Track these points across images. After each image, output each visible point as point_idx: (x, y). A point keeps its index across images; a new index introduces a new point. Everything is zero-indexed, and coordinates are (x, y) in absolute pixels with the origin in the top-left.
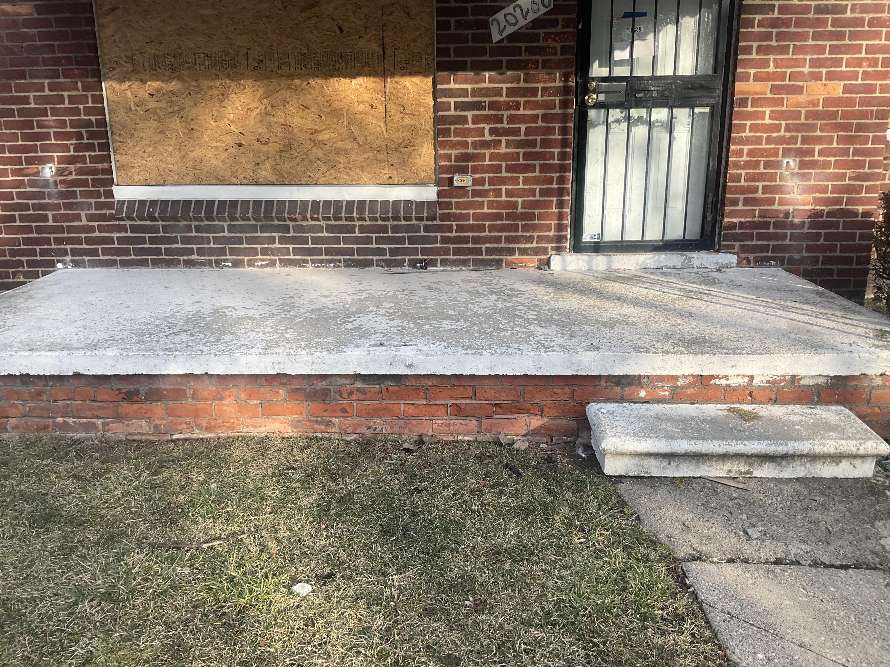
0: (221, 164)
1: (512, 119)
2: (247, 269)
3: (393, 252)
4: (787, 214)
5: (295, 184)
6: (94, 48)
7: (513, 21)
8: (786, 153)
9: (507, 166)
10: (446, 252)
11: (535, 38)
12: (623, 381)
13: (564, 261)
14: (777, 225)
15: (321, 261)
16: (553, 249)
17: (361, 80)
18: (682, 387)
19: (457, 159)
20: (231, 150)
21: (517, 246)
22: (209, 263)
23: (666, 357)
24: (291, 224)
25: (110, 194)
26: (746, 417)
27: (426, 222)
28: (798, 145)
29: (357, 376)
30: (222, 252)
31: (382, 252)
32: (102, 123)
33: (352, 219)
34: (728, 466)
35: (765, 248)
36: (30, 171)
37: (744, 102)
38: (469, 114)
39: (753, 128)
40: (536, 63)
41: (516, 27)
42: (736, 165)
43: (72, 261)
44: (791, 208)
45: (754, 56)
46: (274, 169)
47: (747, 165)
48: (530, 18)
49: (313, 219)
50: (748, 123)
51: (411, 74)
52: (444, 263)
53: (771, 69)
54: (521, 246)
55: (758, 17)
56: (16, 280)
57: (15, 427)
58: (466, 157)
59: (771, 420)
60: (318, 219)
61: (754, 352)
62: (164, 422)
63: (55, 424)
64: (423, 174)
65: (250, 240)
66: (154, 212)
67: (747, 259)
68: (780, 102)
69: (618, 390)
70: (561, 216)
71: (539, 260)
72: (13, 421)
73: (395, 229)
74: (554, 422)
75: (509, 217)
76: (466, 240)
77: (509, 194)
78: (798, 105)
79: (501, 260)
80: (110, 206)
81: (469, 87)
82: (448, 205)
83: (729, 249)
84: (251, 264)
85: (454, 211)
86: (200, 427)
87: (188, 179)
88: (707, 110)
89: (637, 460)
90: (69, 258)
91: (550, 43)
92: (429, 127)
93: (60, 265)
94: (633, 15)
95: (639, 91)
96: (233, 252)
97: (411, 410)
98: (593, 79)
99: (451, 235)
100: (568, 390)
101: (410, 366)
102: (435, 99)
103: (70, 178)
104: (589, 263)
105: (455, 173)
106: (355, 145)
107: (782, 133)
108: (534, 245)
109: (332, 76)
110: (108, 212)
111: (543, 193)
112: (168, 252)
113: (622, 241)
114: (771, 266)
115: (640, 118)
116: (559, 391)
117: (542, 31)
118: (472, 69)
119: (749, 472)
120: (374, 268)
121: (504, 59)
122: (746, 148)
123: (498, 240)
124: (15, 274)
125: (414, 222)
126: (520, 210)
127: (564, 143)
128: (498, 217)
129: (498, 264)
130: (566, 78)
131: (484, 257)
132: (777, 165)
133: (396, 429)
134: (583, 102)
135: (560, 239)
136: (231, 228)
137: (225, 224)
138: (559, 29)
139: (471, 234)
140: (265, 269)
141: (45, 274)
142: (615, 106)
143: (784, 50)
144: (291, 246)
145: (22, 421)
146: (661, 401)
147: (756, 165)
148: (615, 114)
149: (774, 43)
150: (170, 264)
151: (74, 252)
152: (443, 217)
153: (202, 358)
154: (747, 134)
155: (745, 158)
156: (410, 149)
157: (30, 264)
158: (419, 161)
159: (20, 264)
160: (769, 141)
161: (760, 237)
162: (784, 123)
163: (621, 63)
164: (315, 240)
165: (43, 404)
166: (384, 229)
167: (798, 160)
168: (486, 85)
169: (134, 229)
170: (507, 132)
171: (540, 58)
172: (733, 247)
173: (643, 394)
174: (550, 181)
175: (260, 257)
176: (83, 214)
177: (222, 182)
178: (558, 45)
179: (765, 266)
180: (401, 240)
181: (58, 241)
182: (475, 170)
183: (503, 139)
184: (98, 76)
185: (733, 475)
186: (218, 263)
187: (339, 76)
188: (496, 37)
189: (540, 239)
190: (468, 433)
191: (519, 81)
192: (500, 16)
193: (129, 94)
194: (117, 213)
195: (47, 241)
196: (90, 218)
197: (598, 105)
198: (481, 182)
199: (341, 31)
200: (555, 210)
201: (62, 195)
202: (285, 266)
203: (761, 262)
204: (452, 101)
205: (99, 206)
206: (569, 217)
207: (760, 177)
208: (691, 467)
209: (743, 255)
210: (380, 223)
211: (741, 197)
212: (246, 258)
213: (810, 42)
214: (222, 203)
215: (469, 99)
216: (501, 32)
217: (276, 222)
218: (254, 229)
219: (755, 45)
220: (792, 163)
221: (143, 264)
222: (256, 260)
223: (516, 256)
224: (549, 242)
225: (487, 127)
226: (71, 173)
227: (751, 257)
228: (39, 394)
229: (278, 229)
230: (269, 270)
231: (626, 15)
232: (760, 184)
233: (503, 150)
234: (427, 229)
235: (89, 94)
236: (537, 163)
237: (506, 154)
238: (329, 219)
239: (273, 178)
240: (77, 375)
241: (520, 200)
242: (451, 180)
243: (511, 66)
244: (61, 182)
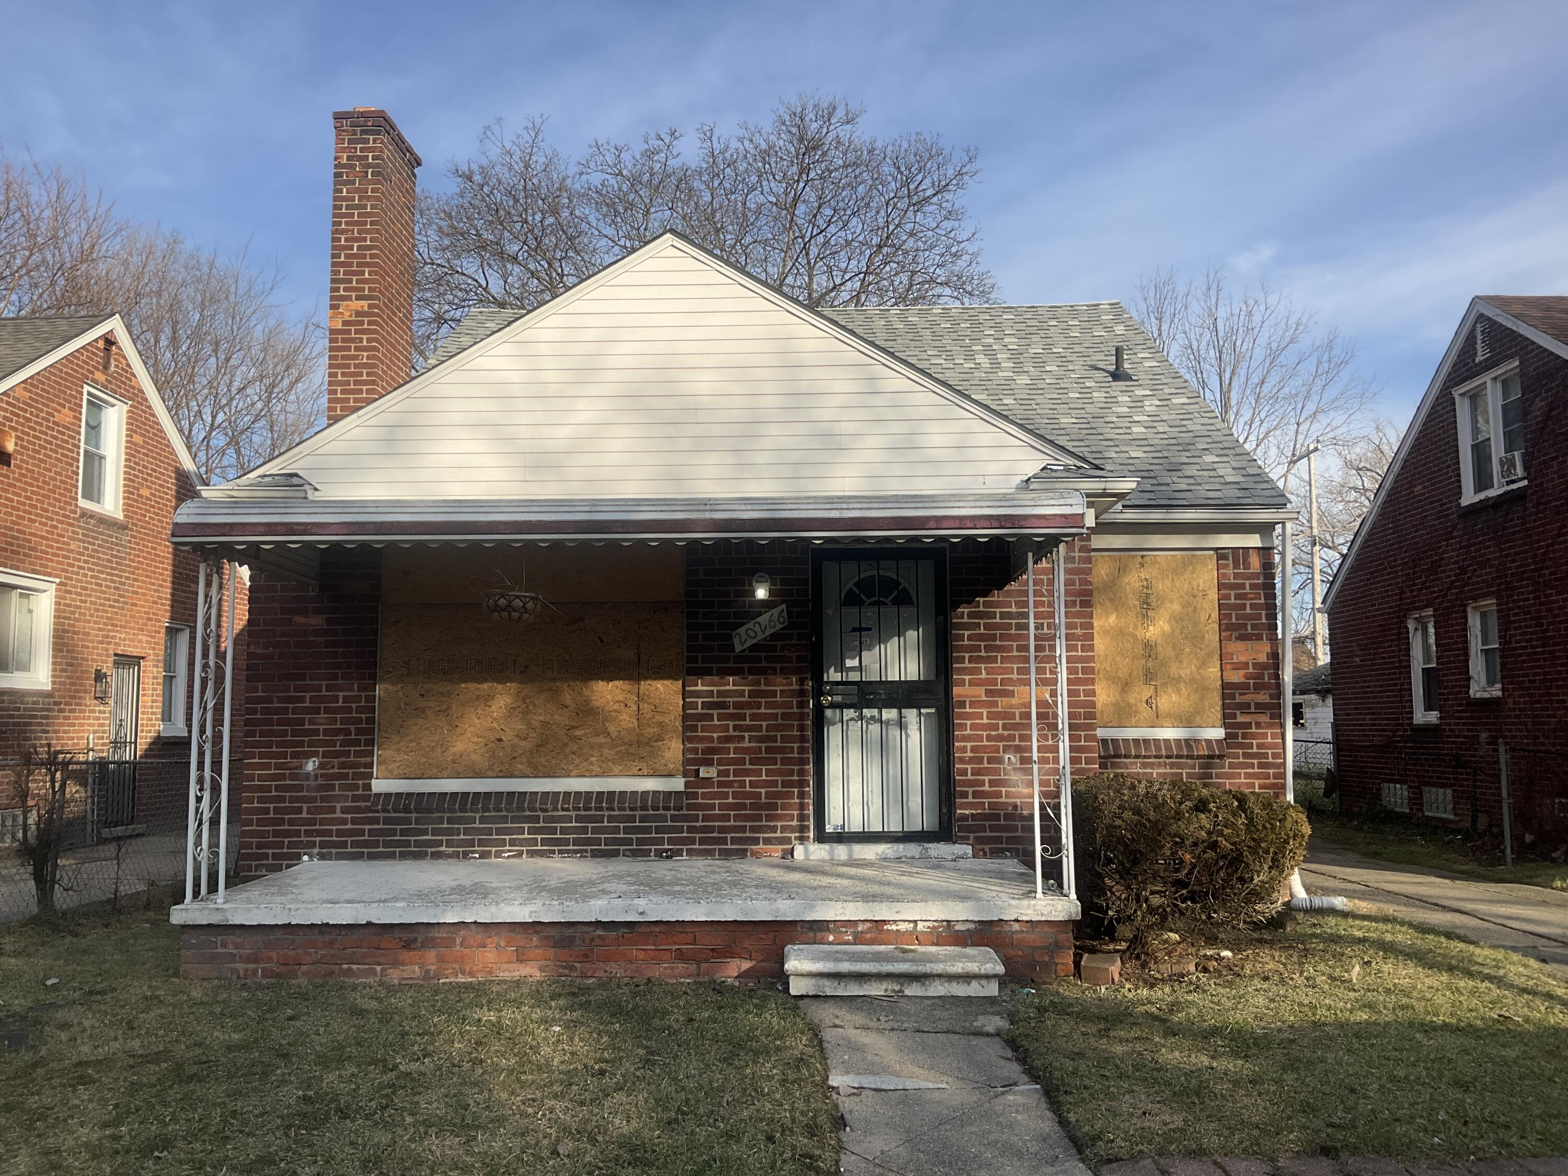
0: (479, 758)
1: (754, 717)
2: (493, 860)
3: (640, 842)
4: (1015, 807)
5: (549, 777)
6: (373, 654)
7: (753, 634)
8: (1006, 749)
9: (751, 759)
10: (692, 841)
11: (774, 648)
12: (815, 927)
13: (806, 851)
14: (1007, 817)
15: (568, 851)
16: (796, 838)
17: (616, 683)
18: (862, 932)
19: (704, 752)
20: (491, 745)
21: (761, 835)
22: (456, 855)
23: (845, 904)
24: (541, 814)
25: (368, 787)
26: (904, 951)
27: (672, 812)
28: (1017, 743)
29: (598, 924)
30: (471, 843)
31: (629, 842)
32: (371, 721)
33: (601, 809)
34: (884, 985)
35: (999, 840)
36: (294, 765)
37: (962, 704)
38: (715, 713)
39: (973, 727)
40: (775, 669)
41: (755, 641)
42: (962, 760)
43: (318, 854)
44: (1018, 801)
45: (967, 664)
46: (529, 762)
47: (971, 760)
48: (768, 633)
49: (563, 809)
50: (969, 722)
51: (662, 678)
52: (690, 852)
53: (984, 676)
54: (766, 835)
55: (967, 633)
56: (258, 873)
57: (305, 974)
58: (713, 751)
59: (924, 953)
60: (568, 810)
61: (914, 901)
62: (434, 967)
63: (341, 970)
64: (672, 766)
65: (499, 831)
66: (410, 804)
67: (983, 850)
68: (995, 704)
69: (812, 935)
70: (802, 807)
71: (783, 850)
72: (304, 968)
73: (643, 819)
74: (760, 964)
75: (753, 806)
76: (711, 829)
77: (752, 784)
78: (1011, 707)
79: (746, 850)
80: (366, 798)
81: (715, 689)
82: (695, 795)
83: (963, 840)
84: (498, 855)
85: (700, 801)
86: (463, 973)
87: (446, 773)
88: (933, 710)
89: (813, 981)
90: (316, 850)
91: (786, 653)
92: (678, 724)
93: (306, 858)
94: (860, 630)
95: (871, 694)
96: (481, 843)
97: (642, 955)
98: (828, 683)
99: (697, 824)
100: (771, 935)
101: (642, 913)
102: (684, 699)
103: (331, 771)
104: (831, 852)
105: (701, 765)
106: (609, 740)
107: (1000, 731)
108: (778, 835)
109: (591, 680)
110: (363, 804)
111: (785, 784)
112: (418, 844)
113: (864, 832)
114: (1006, 857)
115: (873, 718)
116: (763, 936)
117: (778, 644)
118: (717, 674)
119: (901, 991)
120: (621, 858)
121: (746, 666)
122: (969, 745)
123: (743, 829)
124: (258, 867)
125: (661, 812)
126: (763, 800)
127: (803, 739)
128: (742, 806)
129: (742, 854)
130: (802, 682)
131: (729, 846)
132: (1000, 761)
133: (628, 973)
134: (819, 702)
135: (803, 829)
136: (483, 820)
137: (478, 816)
138: (794, 642)
139: (717, 824)
140: (512, 860)
141: (288, 867)
142: (849, 706)
143: (993, 660)
144: (539, 837)
145: (312, 967)
146: (847, 943)
147: (980, 760)
148: (849, 713)
149: (983, 654)
150: (418, 856)
151: (323, 845)
152: (690, 807)
153: (475, 908)
154: (969, 732)
155: (969, 754)
156: (660, 743)
157: (275, 856)
158: (668, 755)
159: (266, 856)
160: (989, 738)
161: (993, 828)
162: (1001, 723)
163: (853, 669)
164: (564, 831)
165: (333, 951)
166: (632, 819)
167: (1018, 756)
168: (730, 687)
169: (386, 821)
170: (749, 729)
171: (778, 666)
172: (968, 838)
173: (831, 938)
174: (791, 773)
175: (508, 848)
176: (338, 806)
177: (478, 774)
178: (794, 655)
179: (1001, 858)
180: (647, 830)
181: (308, 833)
182: (720, 762)
183: (746, 734)
184: (373, 679)
185: (889, 993)
186: (465, 855)
187: (598, 679)
188: (738, 648)
189: (784, 830)
190: (688, 977)
191: (760, 685)
192: (742, 630)
193: (401, 694)
194: (373, 805)
195: (298, 833)
196: (345, 810)
197: (833, 706)
198: (726, 773)
199: (602, 641)
200: (797, 801)
201: (320, 788)
202: (532, 856)
203: (997, 853)
204: (700, 701)
205: (355, 798)
206: (811, 807)
207: (987, 772)
208: (856, 987)
209: (978, 847)
210: (628, 812)
211: (970, 790)
212: (494, 849)
213: (1015, 653)
214: (477, 795)
215: (715, 699)
216: (742, 644)
217: (527, 813)
218: (504, 819)
219: (967, 655)
220: (1013, 758)
221: (390, 856)
222: (504, 852)
223: (761, 846)
224: (792, 832)
225: (731, 724)
226: (333, 767)
227: (987, 848)
228: (332, 942)
229: (528, 819)
230: (515, 860)
231: (854, 630)
232: (986, 778)
233: (746, 744)
234: (674, 818)
235: (363, 694)
236: (779, 756)
237: (749, 748)
238: (579, 809)
239: (528, 771)
240: (369, 924)
241: (763, 791)
242: (698, 771)
243: (752, 671)
244: (322, 775)
